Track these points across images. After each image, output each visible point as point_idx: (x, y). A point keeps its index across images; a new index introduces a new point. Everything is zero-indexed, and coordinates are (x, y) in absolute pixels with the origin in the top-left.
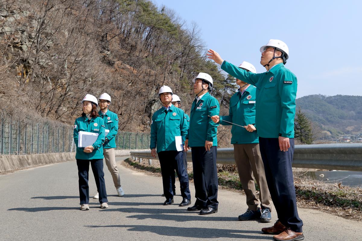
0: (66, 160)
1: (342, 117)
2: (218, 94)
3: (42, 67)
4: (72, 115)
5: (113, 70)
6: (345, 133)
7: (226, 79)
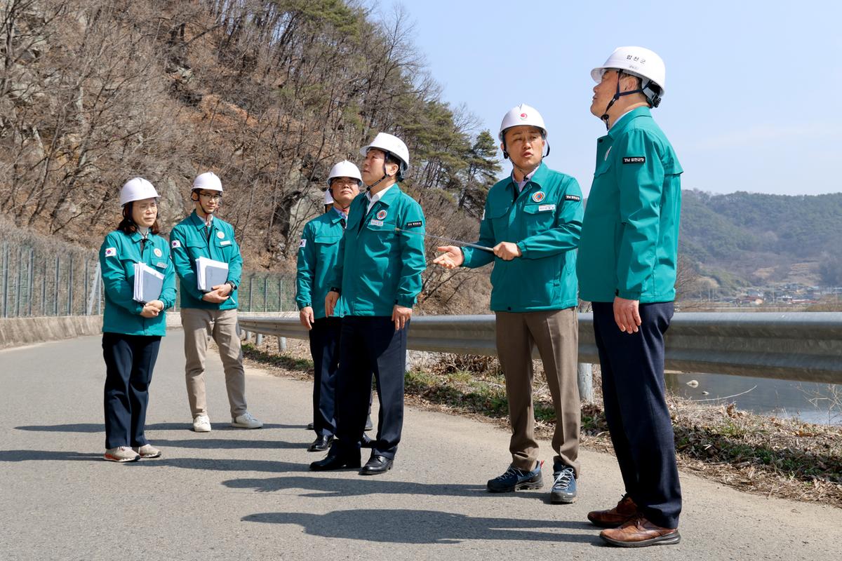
0: (76, 335)
1: (746, 246)
2: (453, 183)
3: (19, 103)
4: (94, 222)
5: (198, 115)
6: (750, 284)
7: (472, 147)
